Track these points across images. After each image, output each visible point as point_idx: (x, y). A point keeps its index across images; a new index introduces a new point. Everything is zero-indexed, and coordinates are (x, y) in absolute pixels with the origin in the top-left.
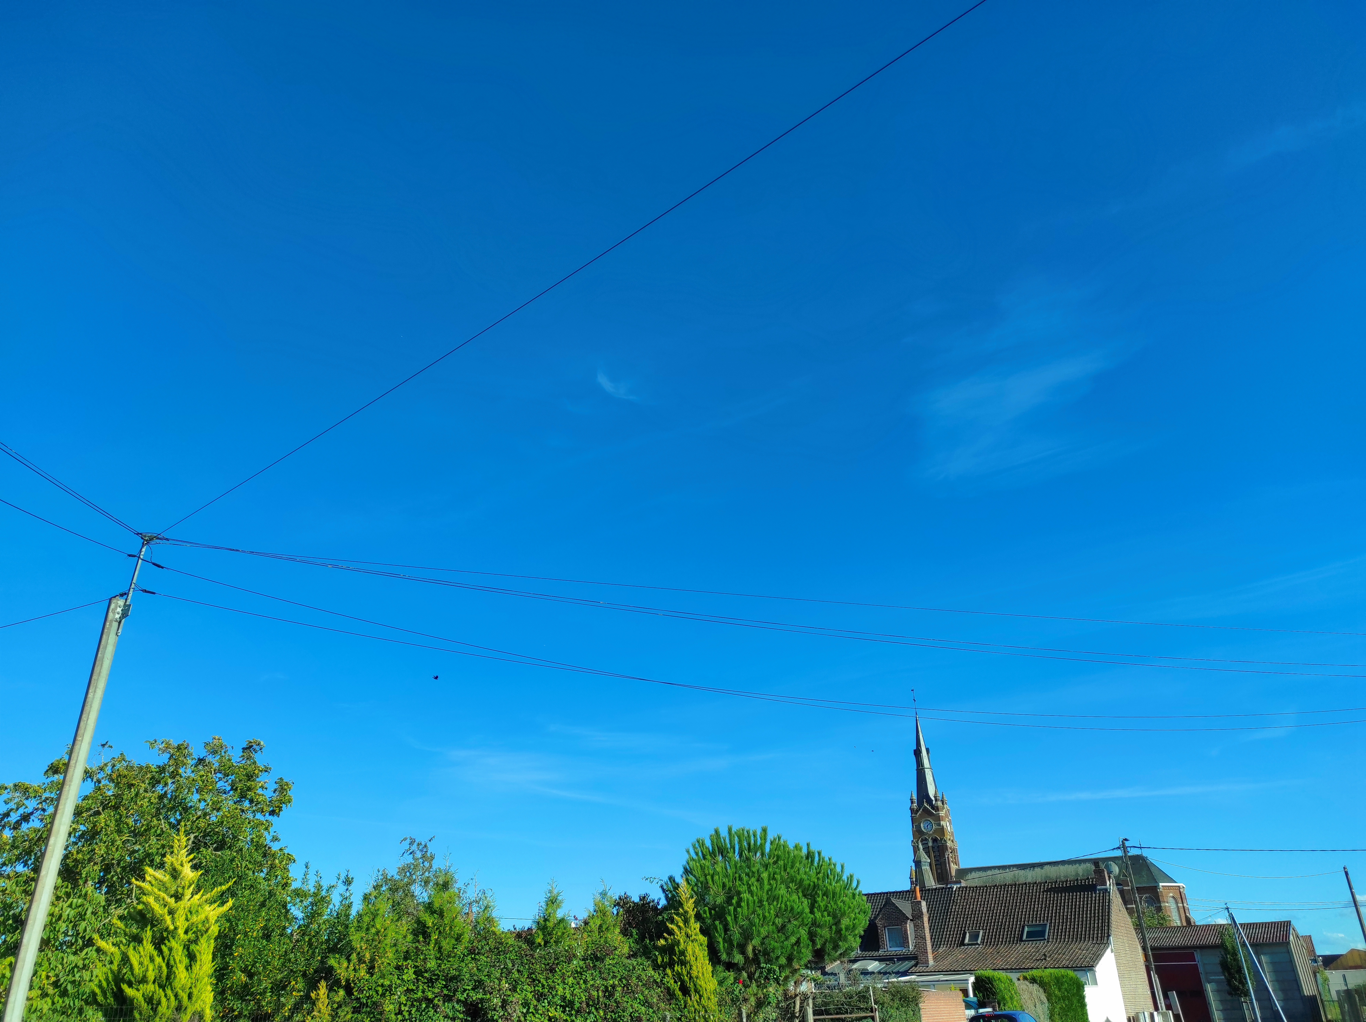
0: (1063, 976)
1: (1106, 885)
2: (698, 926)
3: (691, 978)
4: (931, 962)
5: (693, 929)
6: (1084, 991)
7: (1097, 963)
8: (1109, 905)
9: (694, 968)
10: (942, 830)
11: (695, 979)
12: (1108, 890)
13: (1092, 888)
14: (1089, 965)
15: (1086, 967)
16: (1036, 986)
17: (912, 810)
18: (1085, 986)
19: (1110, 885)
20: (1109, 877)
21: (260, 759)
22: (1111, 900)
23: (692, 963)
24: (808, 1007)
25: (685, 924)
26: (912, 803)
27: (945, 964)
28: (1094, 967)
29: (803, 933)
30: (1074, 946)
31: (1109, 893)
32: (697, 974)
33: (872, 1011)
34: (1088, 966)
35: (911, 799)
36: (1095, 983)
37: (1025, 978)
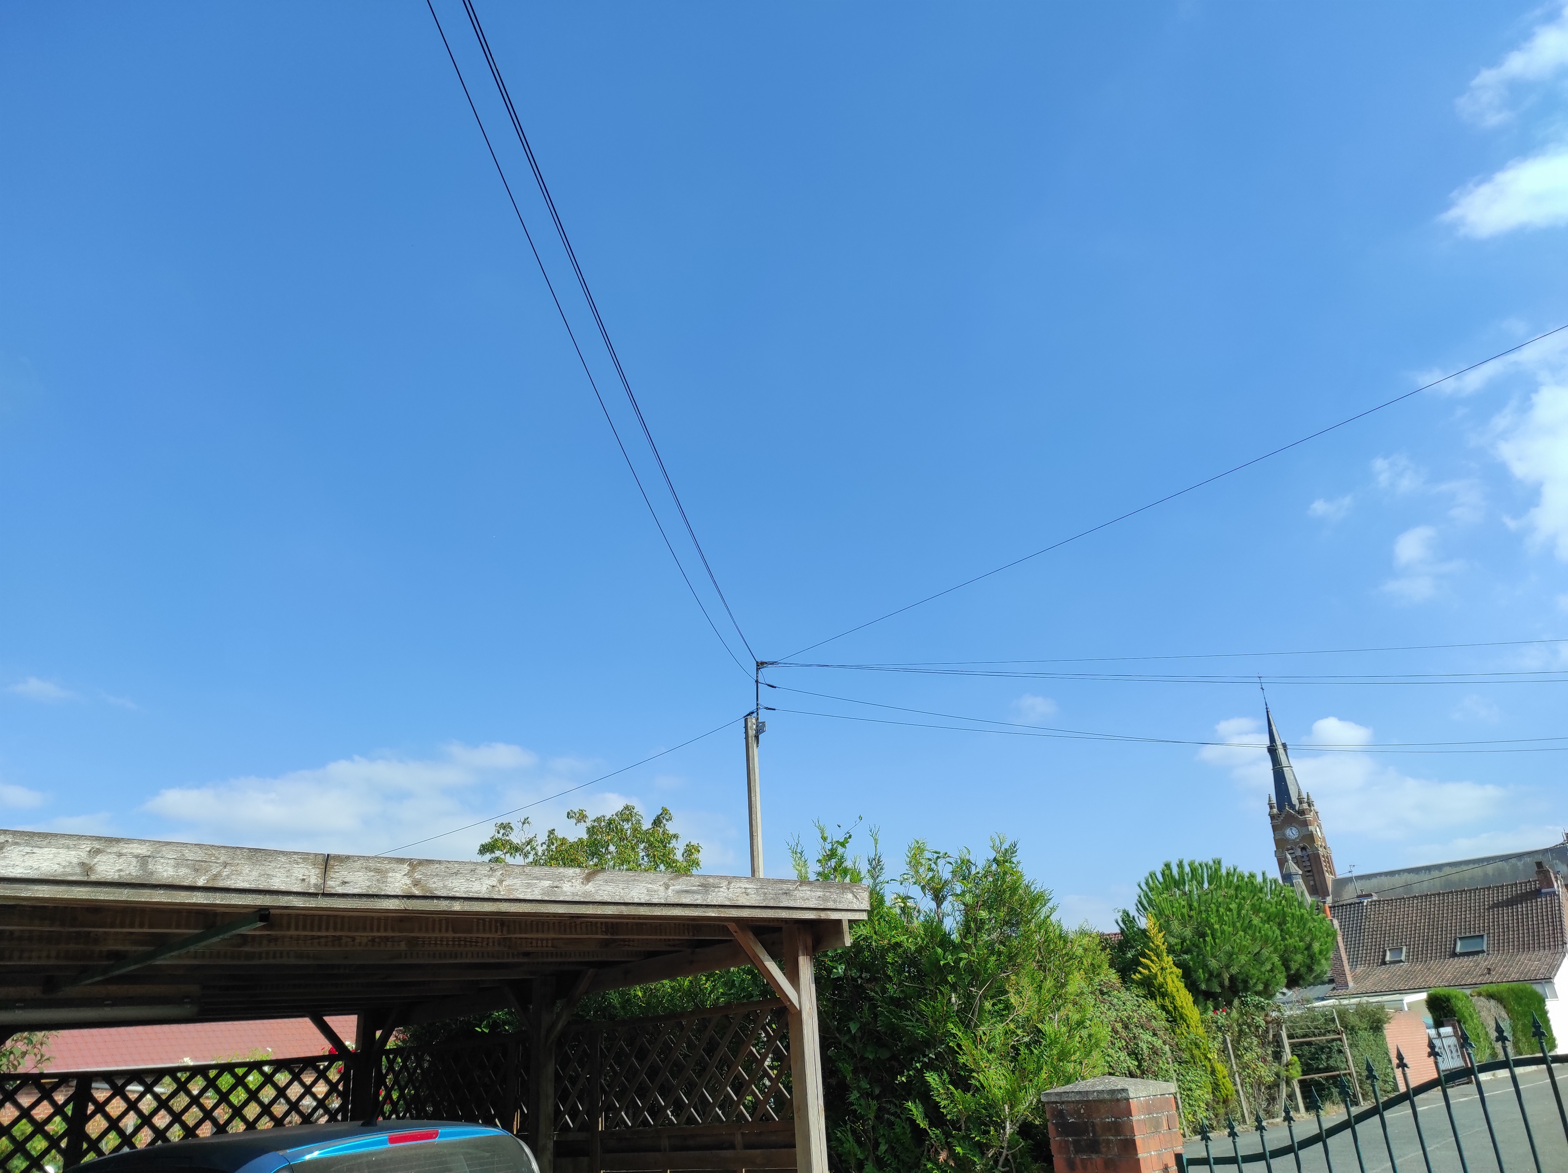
0: (1522, 991)
1: (1553, 887)
2: (1170, 958)
3: (1175, 1008)
4: (1351, 984)
5: (1166, 962)
6: (1545, 1006)
7: (1555, 975)
8: (1559, 910)
9: (1178, 998)
10: (1311, 837)
11: (1180, 1009)
12: (1557, 893)
13: (1537, 893)
14: (1546, 977)
15: (1542, 979)
16: (1493, 1003)
17: (1272, 817)
18: (1546, 1000)
19: (1558, 887)
20: (1556, 878)
21: (671, 827)
22: (1561, 904)
23: (1175, 994)
24: (1281, 1032)
25: (1158, 958)
26: (1271, 807)
27: (1368, 985)
28: (1551, 978)
29: (1276, 959)
30: (1523, 957)
31: (1559, 895)
32: (1181, 1004)
33: (1339, 1034)
34: (1545, 979)
35: (1269, 804)
36: (1555, 996)
37: (1479, 994)
